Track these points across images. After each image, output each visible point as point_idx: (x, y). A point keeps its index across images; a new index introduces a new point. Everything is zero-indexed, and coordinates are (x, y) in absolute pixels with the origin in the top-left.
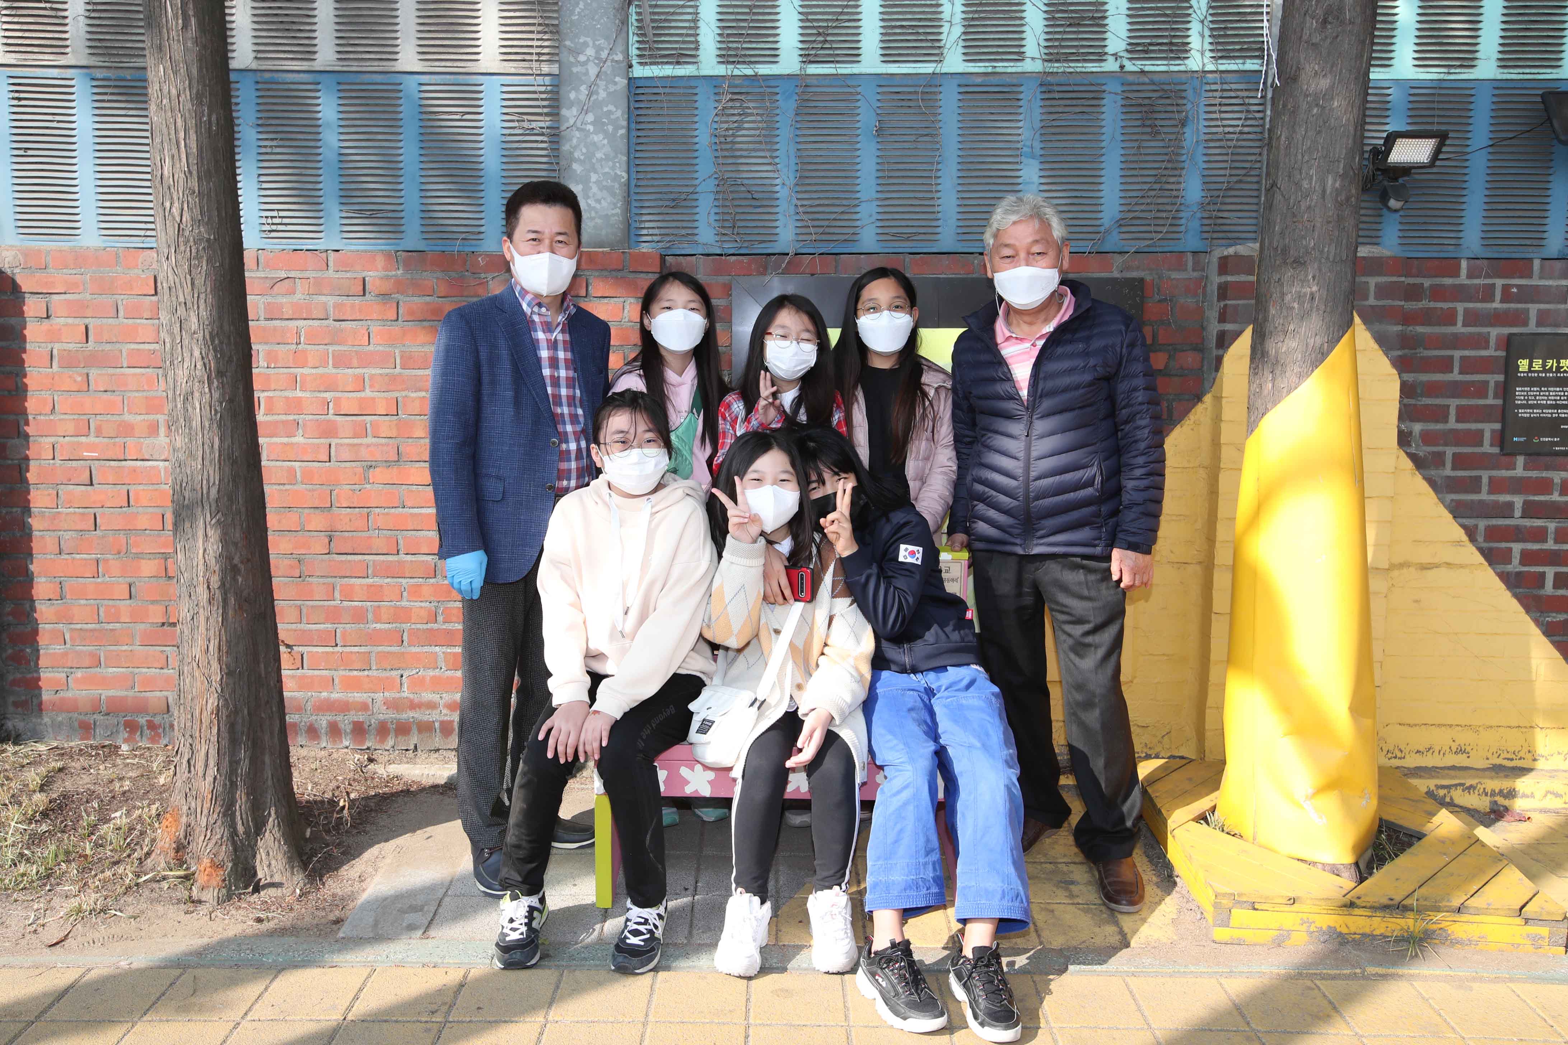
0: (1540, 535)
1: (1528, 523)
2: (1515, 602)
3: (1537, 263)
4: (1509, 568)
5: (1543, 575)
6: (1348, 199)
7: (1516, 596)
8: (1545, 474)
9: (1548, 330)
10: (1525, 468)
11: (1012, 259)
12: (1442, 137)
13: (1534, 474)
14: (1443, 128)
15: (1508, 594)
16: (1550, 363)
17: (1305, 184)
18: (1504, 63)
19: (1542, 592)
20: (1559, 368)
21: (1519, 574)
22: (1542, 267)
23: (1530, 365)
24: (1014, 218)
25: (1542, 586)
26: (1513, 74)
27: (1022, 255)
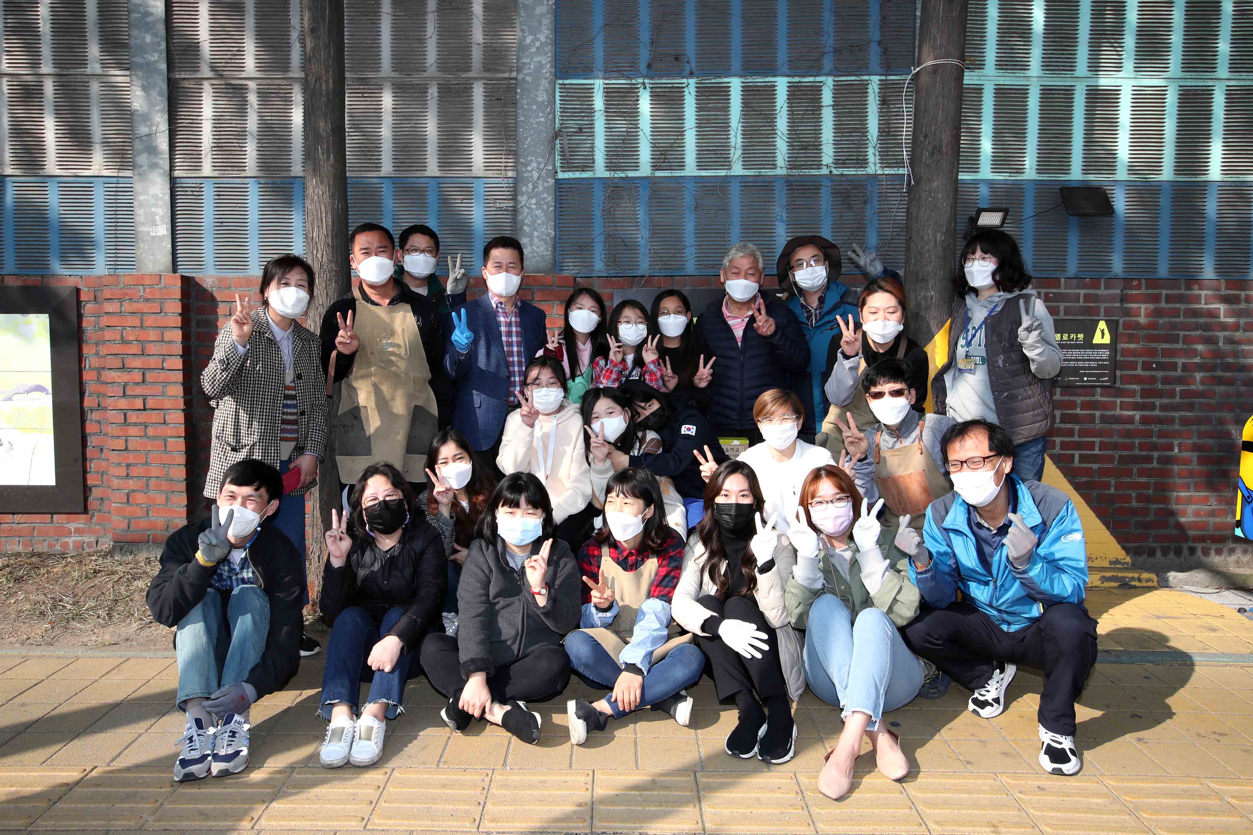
0: (1070, 433)
1: (1063, 426)
2: (1058, 471)
3: (1063, 280)
4: (1054, 452)
5: (1073, 455)
6: (949, 246)
7: (1058, 467)
8: (1072, 398)
9: (1070, 318)
10: (1061, 395)
11: (737, 275)
12: (1006, 212)
13: (1066, 398)
14: (1008, 206)
15: (1054, 466)
16: (1072, 336)
17: (926, 238)
18: (1039, 171)
19: (1073, 465)
20: (1077, 338)
21: (1060, 455)
22: (1065, 282)
23: (1062, 337)
24: (741, 254)
25: (1073, 462)
26: (1045, 177)
27: (743, 273)
